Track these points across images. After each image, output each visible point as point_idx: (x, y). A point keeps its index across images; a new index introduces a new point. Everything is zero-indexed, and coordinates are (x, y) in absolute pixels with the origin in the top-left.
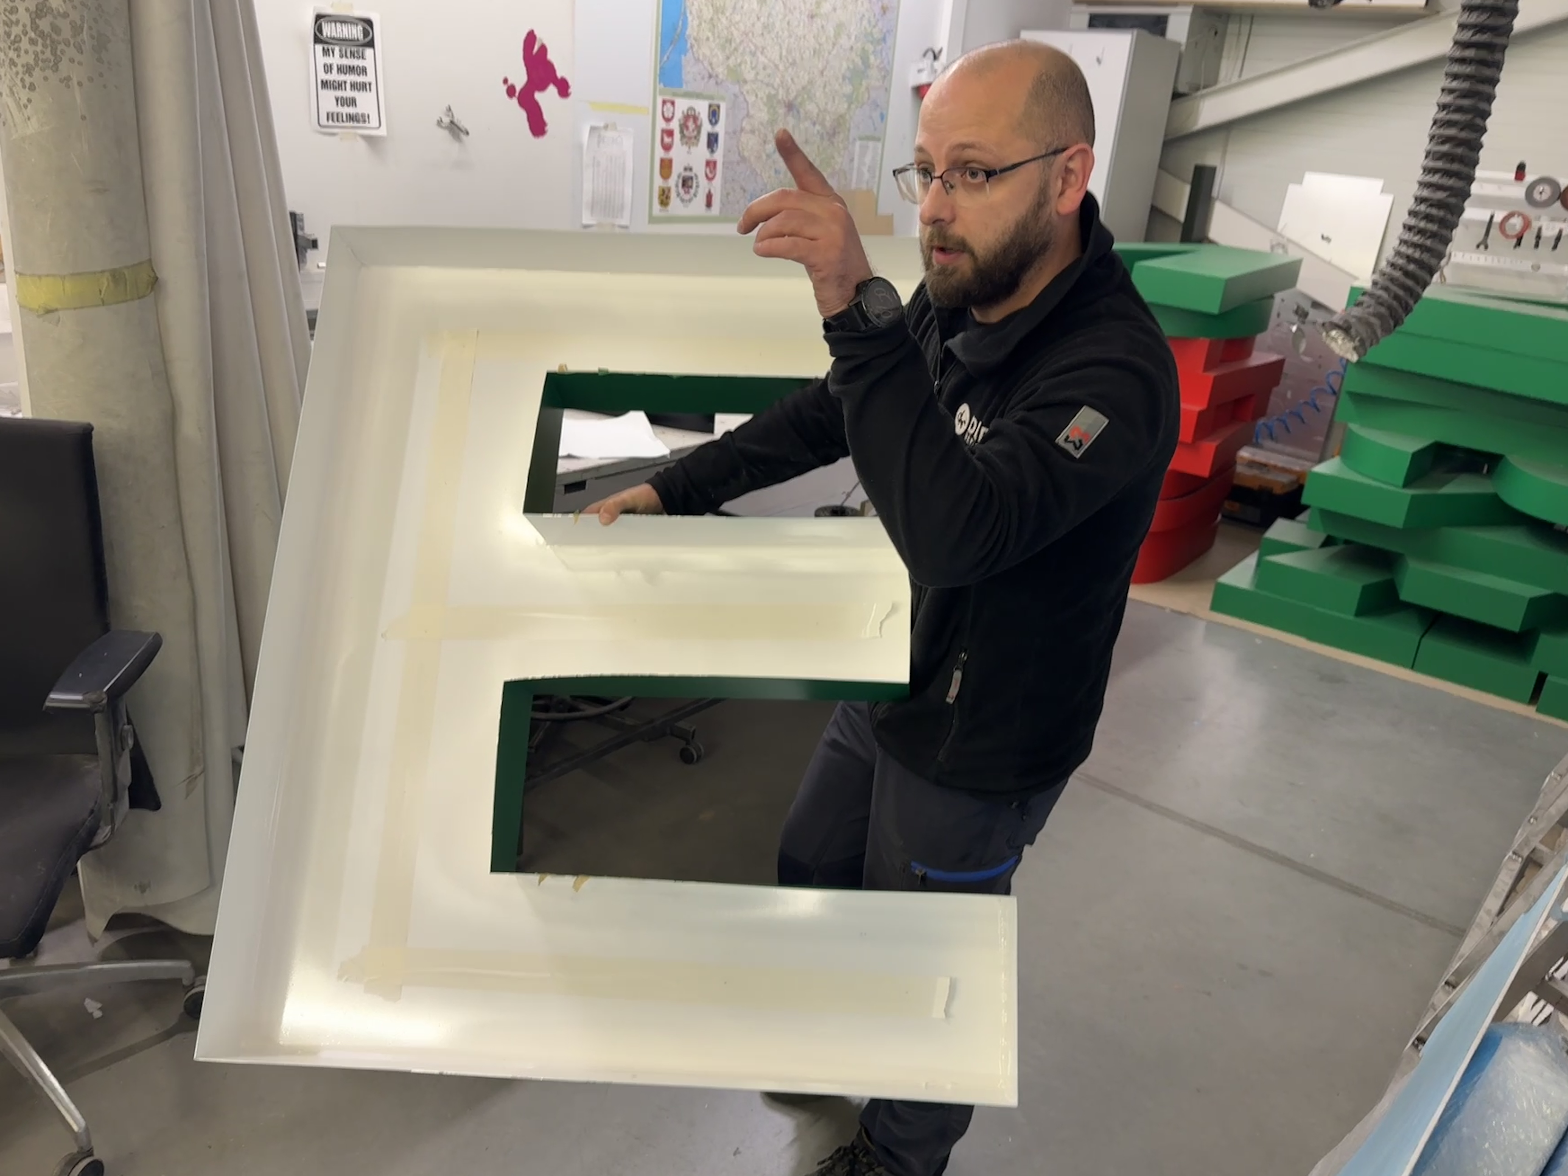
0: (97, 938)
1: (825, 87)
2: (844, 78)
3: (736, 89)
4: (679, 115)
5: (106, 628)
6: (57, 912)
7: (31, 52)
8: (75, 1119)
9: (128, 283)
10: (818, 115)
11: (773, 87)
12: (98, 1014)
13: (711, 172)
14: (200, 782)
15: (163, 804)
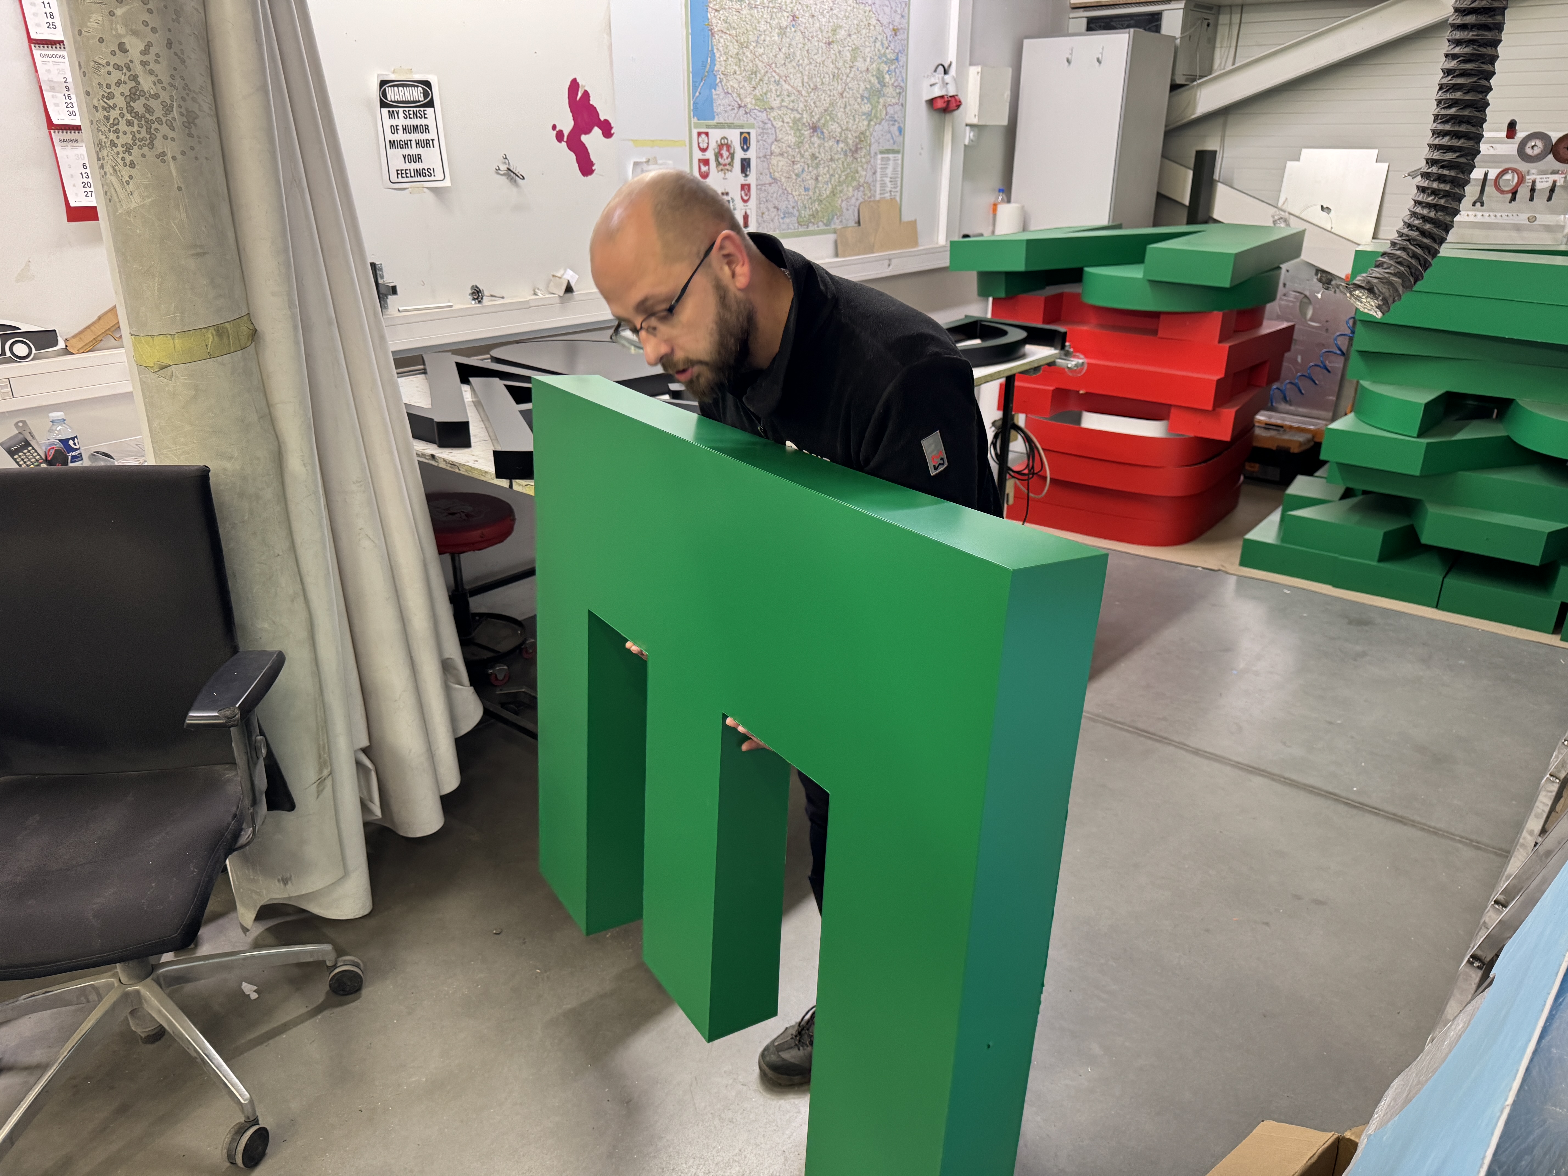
0: (249, 928)
1: (845, 107)
2: (862, 97)
3: (764, 116)
4: (713, 145)
5: (235, 650)
6: (212, 906)
7: (129, 133)
8: (242, 1093)
9: (231, 337)
10: (841, 134)
11: (798, 113)
12: (254, 996)
13: (746, 195)
14: (329, 783)
15: (297, 805)
